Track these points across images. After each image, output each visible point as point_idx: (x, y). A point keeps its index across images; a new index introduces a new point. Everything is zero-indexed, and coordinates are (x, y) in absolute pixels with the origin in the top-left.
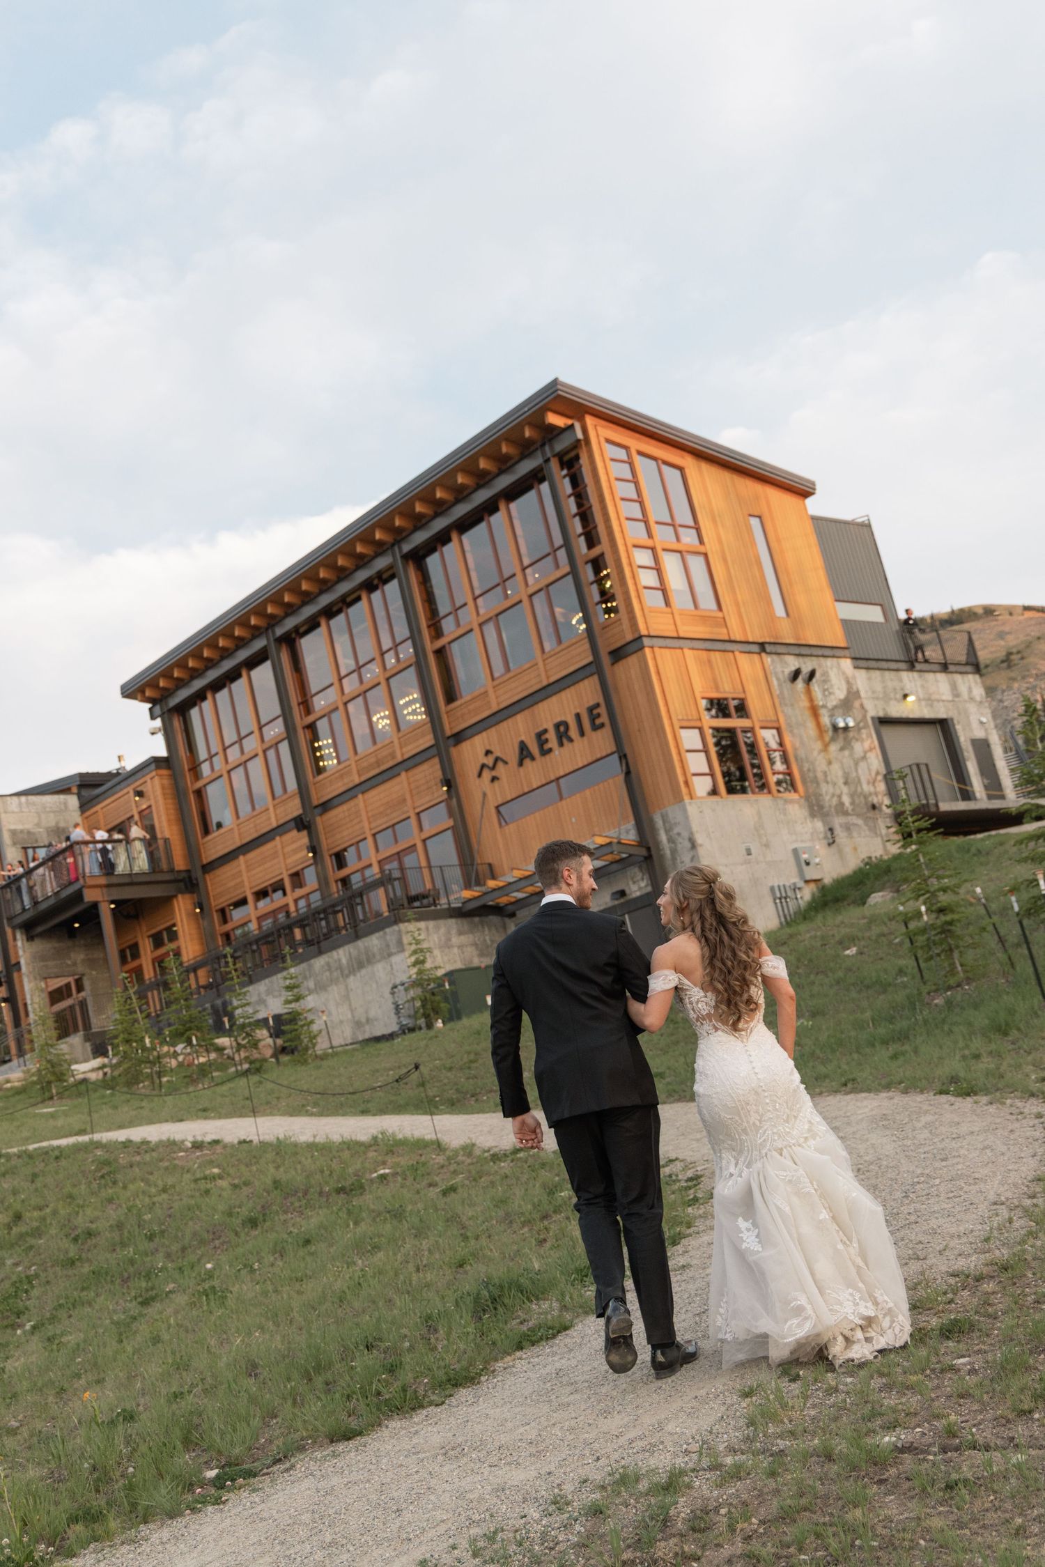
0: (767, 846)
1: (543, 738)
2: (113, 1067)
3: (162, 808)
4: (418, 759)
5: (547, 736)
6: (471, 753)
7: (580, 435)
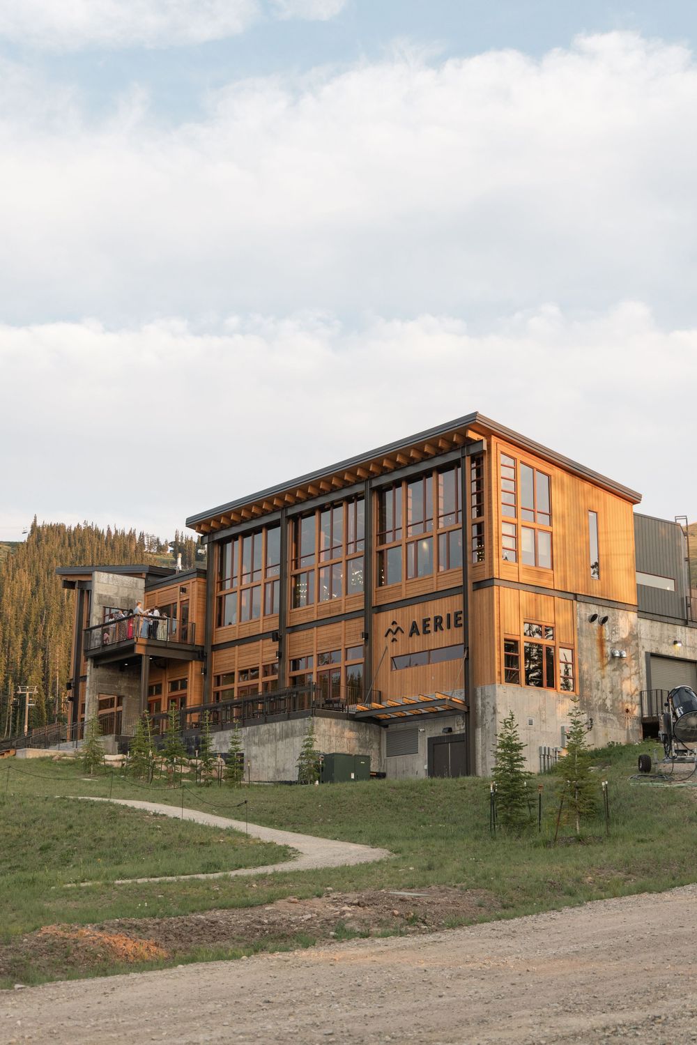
0: (544, 721)
1: (427, 623)
2: (128, 762)
3: (195, 603)
4: (353, 615)
5: (429, 622)
6: (384, 620)
7: (485, 448)
